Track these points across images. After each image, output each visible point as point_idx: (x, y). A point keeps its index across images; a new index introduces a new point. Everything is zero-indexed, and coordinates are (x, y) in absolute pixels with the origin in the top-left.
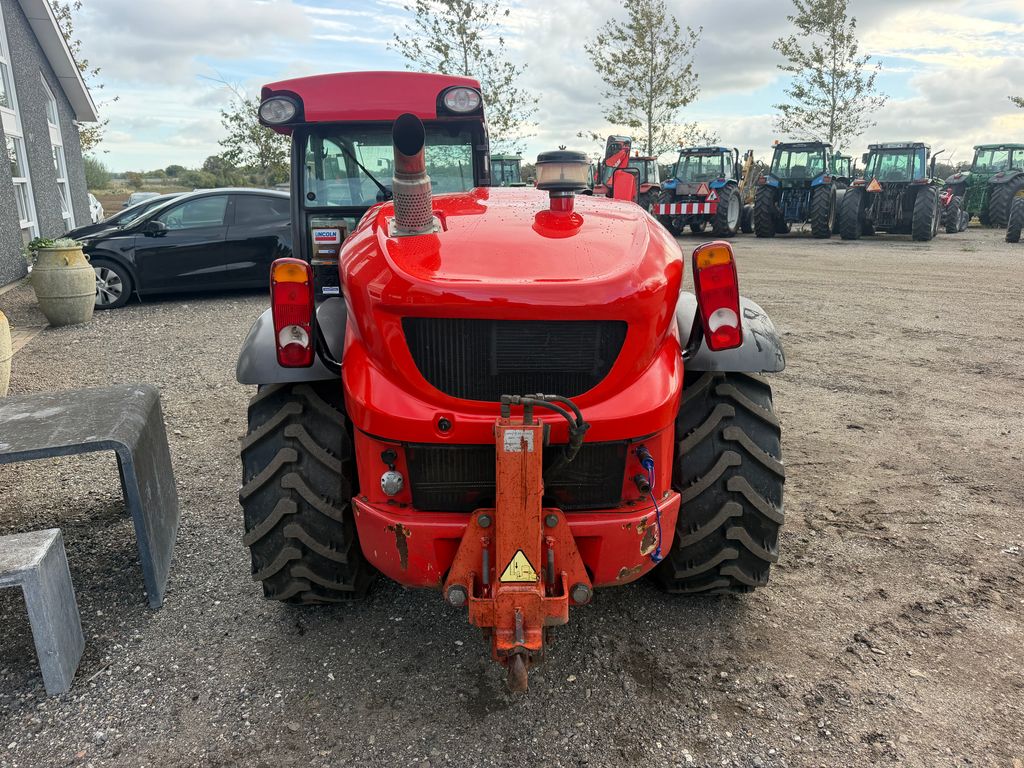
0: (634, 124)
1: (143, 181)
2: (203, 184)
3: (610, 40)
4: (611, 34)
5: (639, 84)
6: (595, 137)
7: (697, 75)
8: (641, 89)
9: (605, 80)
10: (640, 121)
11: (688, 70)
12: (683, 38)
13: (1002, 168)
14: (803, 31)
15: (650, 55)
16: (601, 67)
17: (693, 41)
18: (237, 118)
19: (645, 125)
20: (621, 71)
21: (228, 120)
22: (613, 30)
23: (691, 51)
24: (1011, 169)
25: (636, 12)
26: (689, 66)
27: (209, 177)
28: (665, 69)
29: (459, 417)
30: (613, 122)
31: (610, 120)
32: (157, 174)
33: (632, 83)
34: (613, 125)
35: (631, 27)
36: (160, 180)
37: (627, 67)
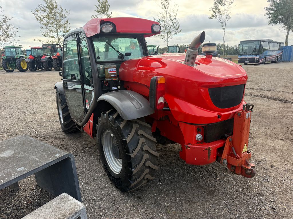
0: (52, 37)
3: (41, 11)
4: (40, 9)
5: (52, 25)
6: (40, 41)
7: (70, 24)
8: (53, 27)
9: (40, 23)
10: (55, 36)
11: (67, 22)
12: (64, 13)
13: (152, 51)
14: (99, 14)
15: (55, 17)
16: (38, 19)
17: (68, 14)
19: (56, 38)
20: (45, 20)
22: (41, 7)
23: (67, 16)
24: (154, 51)
25: (48, 3)
26: (67, 21)
28: (60, 21)
29: (223, 114)
30: (45, 36)
31: (44, 35)
33: (49, 25)
34: (45, 37)
35: (47, 7)
37: (47, 19)
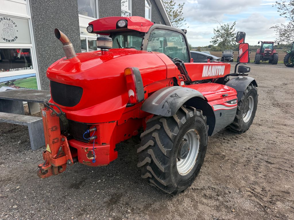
1: (201, 49)
2: (216, 50)
18: (218, 31)
21: (215, 32)
27: (218, 48)
32: (206, 47)
36: (206, 49)
